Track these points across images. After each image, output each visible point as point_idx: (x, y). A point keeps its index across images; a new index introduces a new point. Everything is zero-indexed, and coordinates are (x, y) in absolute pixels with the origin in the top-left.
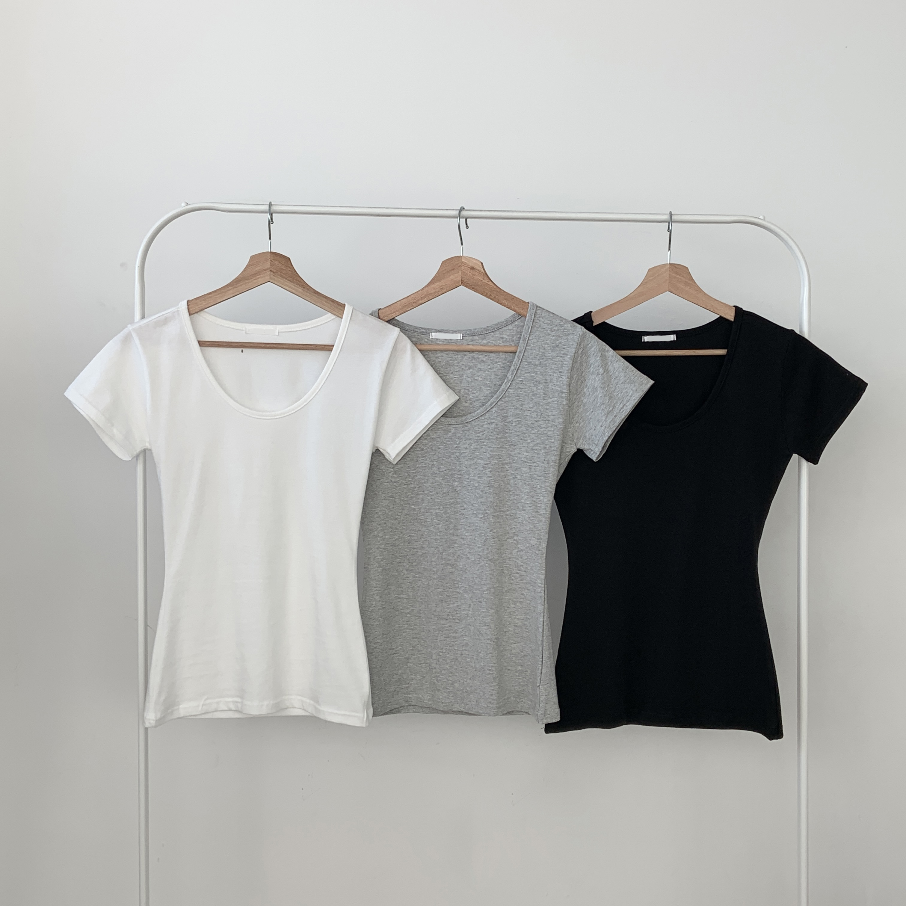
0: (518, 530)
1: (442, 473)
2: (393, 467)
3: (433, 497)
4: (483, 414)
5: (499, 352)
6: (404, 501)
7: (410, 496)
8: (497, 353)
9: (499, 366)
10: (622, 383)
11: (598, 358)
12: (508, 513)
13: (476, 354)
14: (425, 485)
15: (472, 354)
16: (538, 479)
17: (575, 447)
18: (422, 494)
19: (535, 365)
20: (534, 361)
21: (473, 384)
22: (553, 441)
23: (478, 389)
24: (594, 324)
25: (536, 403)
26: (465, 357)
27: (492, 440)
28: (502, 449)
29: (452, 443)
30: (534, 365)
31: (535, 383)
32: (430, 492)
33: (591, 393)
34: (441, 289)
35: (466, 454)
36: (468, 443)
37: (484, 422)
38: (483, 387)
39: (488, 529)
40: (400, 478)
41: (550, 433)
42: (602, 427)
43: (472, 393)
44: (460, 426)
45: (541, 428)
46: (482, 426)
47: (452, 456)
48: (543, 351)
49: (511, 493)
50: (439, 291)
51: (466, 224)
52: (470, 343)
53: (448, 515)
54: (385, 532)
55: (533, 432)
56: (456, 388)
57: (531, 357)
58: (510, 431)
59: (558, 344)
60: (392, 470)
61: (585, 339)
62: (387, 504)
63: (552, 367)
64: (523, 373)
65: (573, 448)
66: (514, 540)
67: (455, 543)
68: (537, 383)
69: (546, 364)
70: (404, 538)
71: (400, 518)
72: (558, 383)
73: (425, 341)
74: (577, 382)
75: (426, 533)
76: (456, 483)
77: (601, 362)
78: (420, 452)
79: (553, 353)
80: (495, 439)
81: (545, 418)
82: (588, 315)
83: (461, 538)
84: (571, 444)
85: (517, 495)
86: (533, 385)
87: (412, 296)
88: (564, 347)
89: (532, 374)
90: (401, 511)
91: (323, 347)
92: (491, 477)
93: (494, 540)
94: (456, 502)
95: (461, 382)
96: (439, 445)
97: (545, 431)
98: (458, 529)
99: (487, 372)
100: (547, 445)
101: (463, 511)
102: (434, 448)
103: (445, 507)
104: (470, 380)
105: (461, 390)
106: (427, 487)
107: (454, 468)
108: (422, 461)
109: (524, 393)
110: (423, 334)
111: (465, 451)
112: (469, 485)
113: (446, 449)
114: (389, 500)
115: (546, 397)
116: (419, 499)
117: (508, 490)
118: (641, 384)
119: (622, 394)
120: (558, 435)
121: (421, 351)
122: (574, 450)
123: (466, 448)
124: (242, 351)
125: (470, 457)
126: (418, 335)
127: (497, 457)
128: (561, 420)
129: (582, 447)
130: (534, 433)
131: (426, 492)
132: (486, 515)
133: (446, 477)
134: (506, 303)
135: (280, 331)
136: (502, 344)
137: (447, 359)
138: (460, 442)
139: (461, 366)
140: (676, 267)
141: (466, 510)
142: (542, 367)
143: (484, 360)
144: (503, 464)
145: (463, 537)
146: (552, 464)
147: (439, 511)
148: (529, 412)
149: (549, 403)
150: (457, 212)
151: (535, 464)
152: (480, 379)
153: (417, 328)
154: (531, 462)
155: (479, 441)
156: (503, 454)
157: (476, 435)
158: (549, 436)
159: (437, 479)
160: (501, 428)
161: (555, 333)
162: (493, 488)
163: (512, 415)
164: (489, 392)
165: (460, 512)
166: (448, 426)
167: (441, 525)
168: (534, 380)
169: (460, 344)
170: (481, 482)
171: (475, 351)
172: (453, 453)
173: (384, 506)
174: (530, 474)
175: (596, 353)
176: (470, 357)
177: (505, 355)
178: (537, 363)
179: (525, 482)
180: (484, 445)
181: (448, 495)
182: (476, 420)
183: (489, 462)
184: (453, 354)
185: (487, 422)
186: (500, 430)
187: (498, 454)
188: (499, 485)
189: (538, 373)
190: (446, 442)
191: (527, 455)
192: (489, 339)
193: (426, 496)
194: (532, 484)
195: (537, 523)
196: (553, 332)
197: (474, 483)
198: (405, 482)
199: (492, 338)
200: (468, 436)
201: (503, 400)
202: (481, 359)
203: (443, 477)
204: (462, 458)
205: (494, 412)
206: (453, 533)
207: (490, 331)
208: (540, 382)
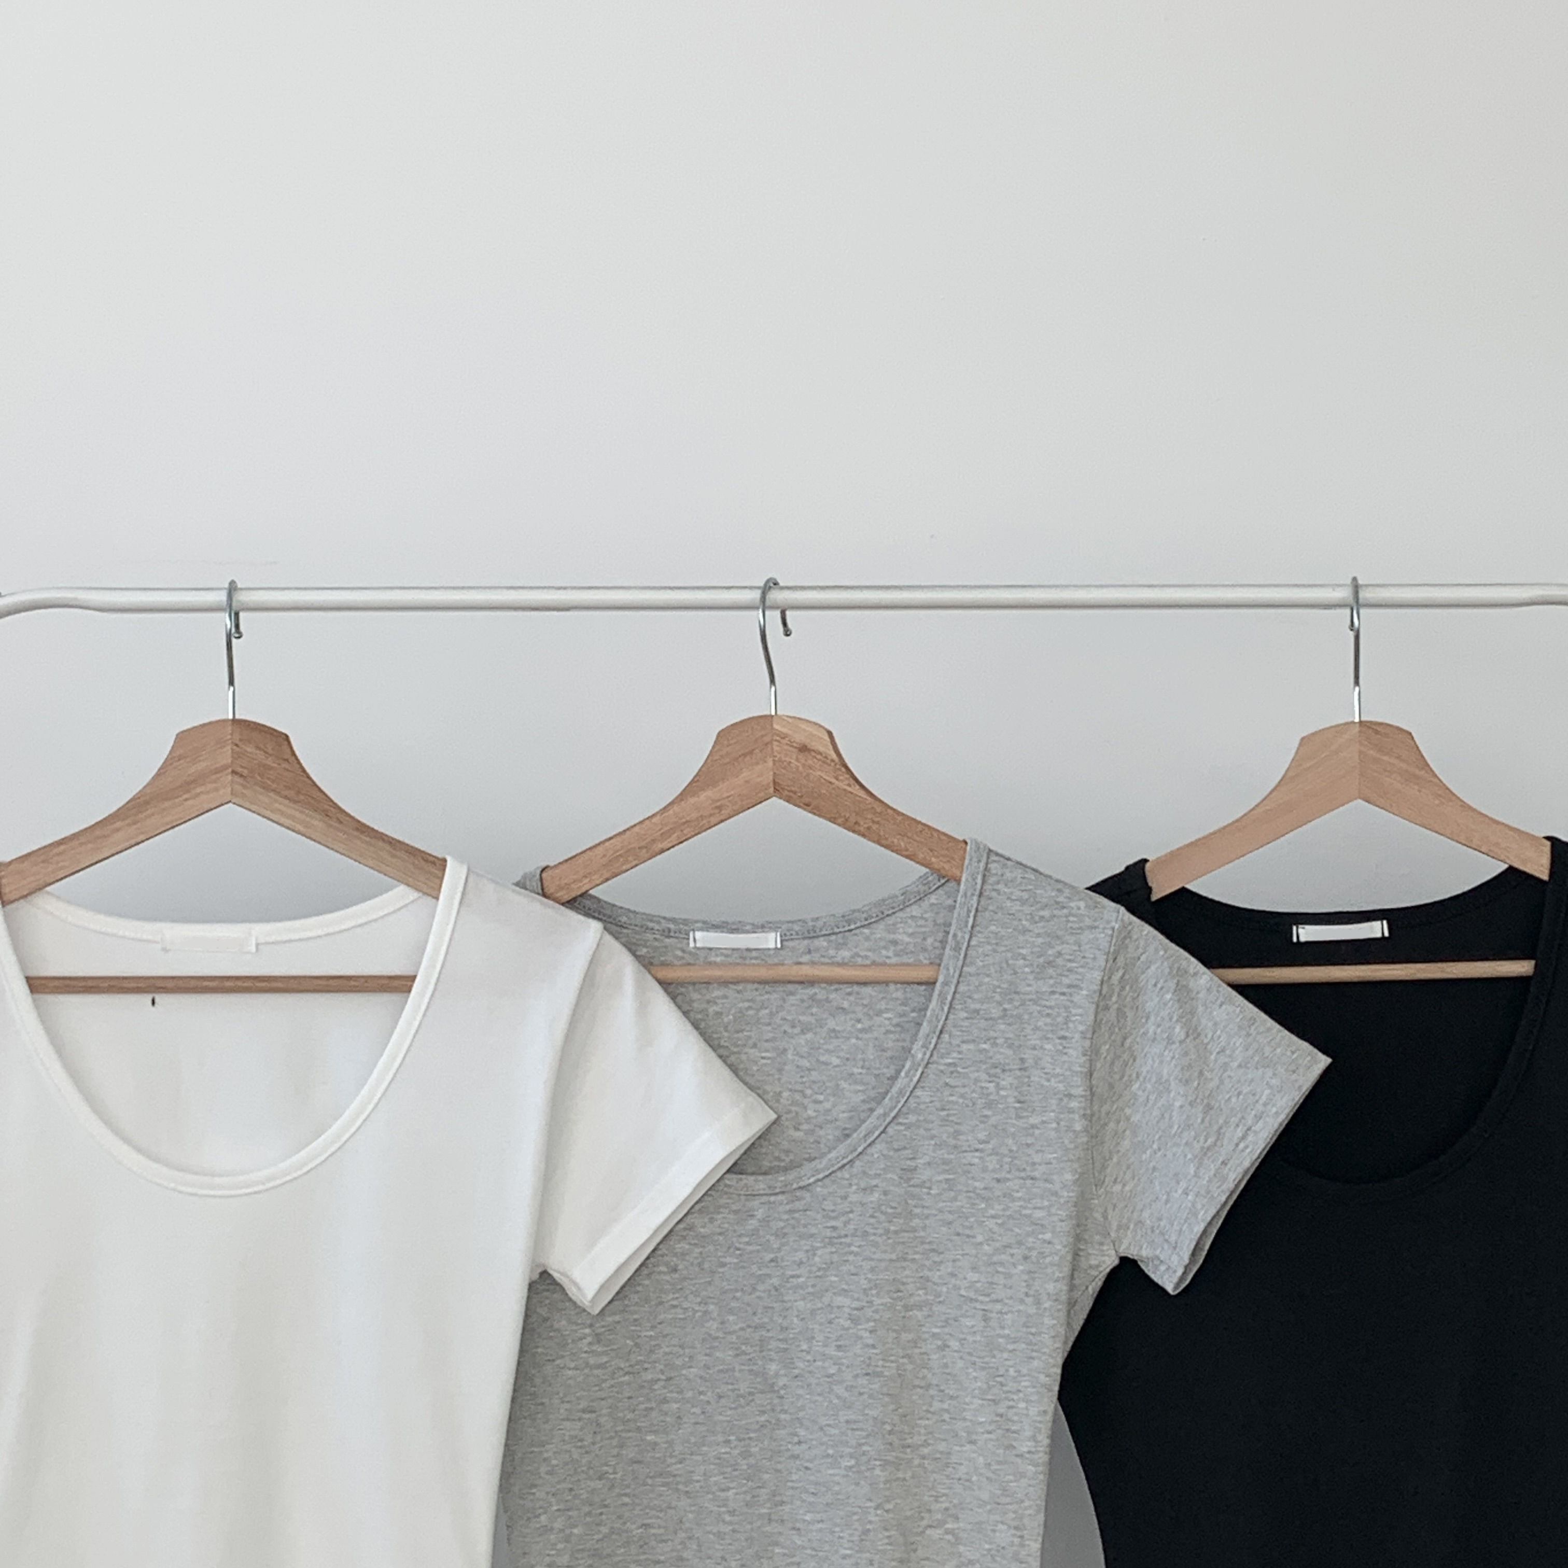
0: (955, 1501)
1: (734, 1338)
2: (588, 1322)
3: (709, 1408)
4: (845, 1161)
5: (887, 983)
6: (625, 1422)
7: (642, 1407)
8: (878, 988)
9: (887, 1022)
10: (1240, 1066)
11: (1168, 996)
12: (926, 1451)
13: (822, 988)
14: (684, 1372)
15: (810, 991)
16: (1011, 1351)
17: (1114, 1252)
18: (676, 1400)
19: (991, 1019)
20: (985, 1006)
21: (815, 1075)
22: (1048, 1236)
23: (828, 1091)
24: (1155, 897)
25: (995, 1127)
26: (791, 998)
27: (872, 1238)
28: (904, 1264)
29: (759, 1247)
30: (986, 1020)
31: (993, 1071)
32: (701, 1393)
33: (1152, 1097)
34: (717, 807)
35: (803, 1279)
36: (805, 1248)
37: (851, 1185)
38: (843, 1084)
39: (871, 1500)
40: (613, 1354)
41: (1039, 1214)
42: (1187, 1194)
43: (814, 1102)
44: (780, 1197)
45: (1013, 1201)
46: (845, 1198)
47: (761, 1287)
48: (1009, 978)
49: (932, 1392)
50: (711, 815)
51: (785, 623)
52: (802, 959)
53: (752, 1461)
54: (570, 1517)
55: (992, 1212)
56: (768, 1088)
57: (976, 996)
58: (926, 1211)
59: (1051, 959)
60: (587, 1331)
61: (1127, 941)
62: (574, 1433)
63: (1040, 1024)
64: (955, 1042)
65: (1108, 1256)
66: (947, 1532)
67: (776, 1544)
68: (998, 1070)
69: (1019, 1017)
70: (626, 1531)
71: (615, 1473)
72: (1058, 1070)
73: (676, 957)
74: (1112, 1063)
75: (690, 1516)
76: (774, 1367)
77: (1177, 1006)
78: (667, 1278)
79: (1040, 983)
80: (881, 1235)
81: (1024, 1170)
82: (1137, 870)
83: (794, 1529)
84: (1102, 1244)
85: (951, 1398)
86: (987, 1077)
87: (636, 829)
88: (1069, 965)
89: (984, 1046)
90: (615, 1451)
91: (386, 982)
93: (887, 1534)
94: (773, 1421)
95: (780, 1071)
96: (720, 1255)
97: (1025, 1208)
98: (782, 1503)
99: (854, 1041)
100: (1030, 1249)
101: (797, 1450)
102: (706, 1266)
103: (742, 1436)
104: (808, 1065)
105: (781, 1092)
106: (689, 1380)
107: (766, 1320)
108: (675, 1303)
109: (961, 1101)
110: (669, 937)
111: (797, 1272)
112: (810, 1372)
113: (744, 1267)
114: (580, 1419)
115: (1026, 1110)
116: (666, 1414)
117: (923, 1384)
118: (1293, 1067)
119: (1241, 1097)
120: (1062, 1221)
121: (665, 984)
122: (1111, 1261)
123: (800, 1263)
124: (153, 1002)
125: (810, 1290)
126: (655, 939)
127: (890, 1288)
128: (1069, 1177)
129: (1132, 1253)
130: (993, 1217)
131: (690, 1394)
132: (864, 1459)
133: (744, 1348)
134: (902, 844)
135: (262, 940)
136: (894, 960)
137: (741, 1005)
138: (783, 1245)
139: (780, 1026)
140: (1377, 732)
141: (804, 1446)
142: (1010, 1025)
143: (846, 1005)
144: (907, 1308)
145: (798, 1525)
146: (1047, 1305)
147: (728, 1450)
148: (977, 1154)
149: (1033, 1127)
150: (757, 595)
151: (999, 1306)
152: (835, 1061)
153: (651, 918)
154: (987, 1299)
155: (835, 1241)
156: (907, 1277)
157: (829, 1224)
158: (1037, 1224)
159: (718, 1354)
160: (899, 1203)
161: (1044, 927)
162: (882, 1379)
163: (929, 1164)
164: (862, 1098)
165: (788, 1450)
166: (747, 1200)
167: (734, 1491)
168: (989, 1061)
169: (776, 961)
170: (844, 1361)
171: (819, 982)
172: (761, 1278)
173: (567, 1438)
174: (985, 1334)
175: (1162, 981)
176: (805, 997)
177: (905, 992)
178: (995, 1012)
179: (973, 1359)
180: (851, 1253)
181: (753, 1400)
182: (827, 1181)
183: (868, 1302)
184: (757, 990)
185: (857, 1184)
186: (895, 1208)
187: (891, 1278)
188: (898, 1370)
189: (998, 1041)
190: (741, 1246)
191: (976, 1279)
192: (856, 947)
193: (689, 1405)
194: (992, 1365)
195: (1011, 1482)
196: (1036, 923)
197: (827, 1364)
198: (627, 1364)
199: (867, 944)
200: (805, 1226)
201: (901, 1120)
202: (835, 1004)
203: (737, 1349)
204: (790, 1291)
205: (876, 1156)
206: (770, 1514)
207: (858, 924)
208: (1007, 1068)
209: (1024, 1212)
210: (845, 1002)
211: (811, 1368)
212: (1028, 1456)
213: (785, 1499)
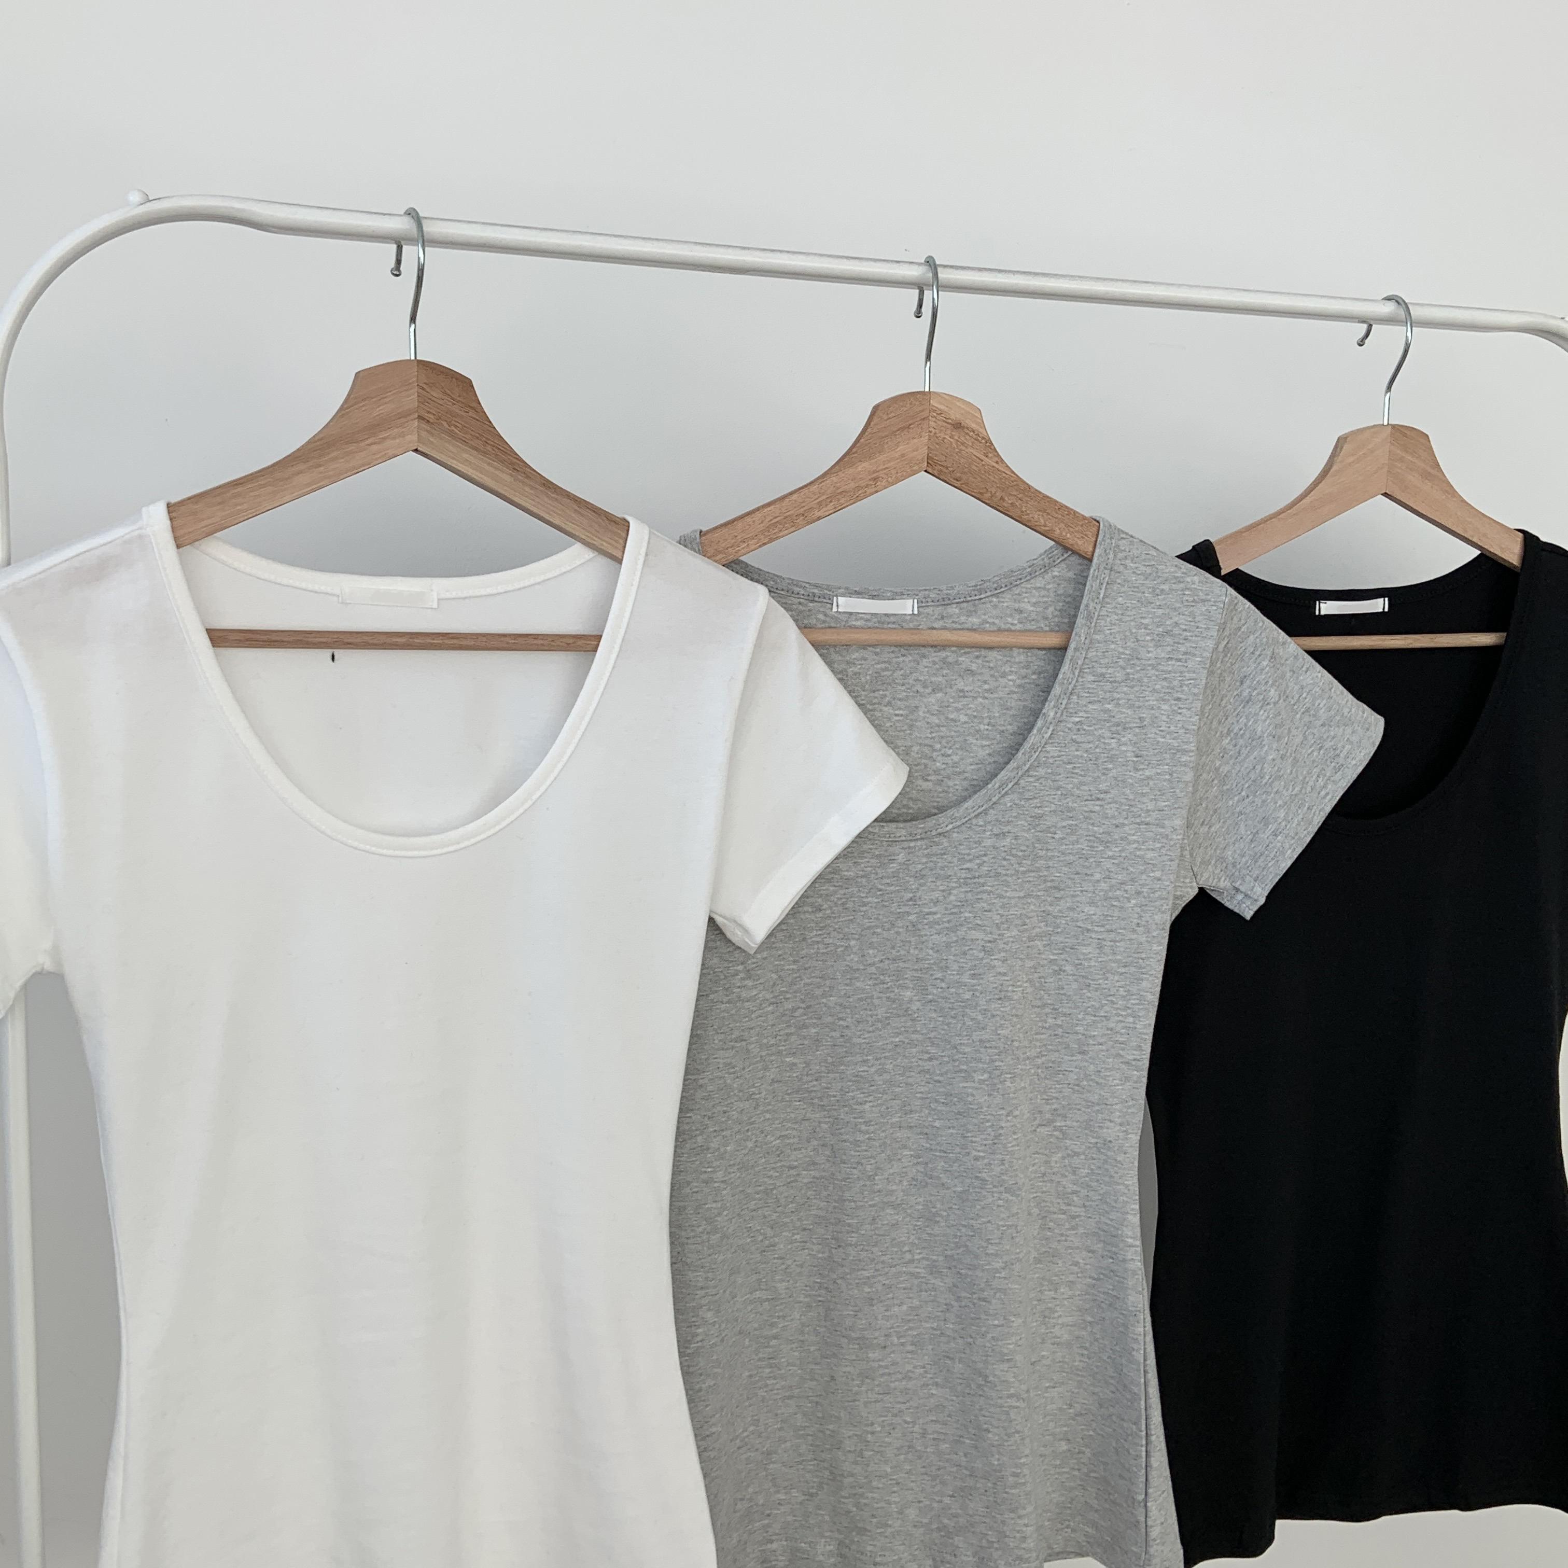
1: (873, 969)
3: (847, 1032)
4: (980, 810)
5: (1010, 647)
6: (768, 1047)
7: (783, 1032)
8: (1006, 652)
9: (1011, 683)
11: (1265, 663)
12: (1039, 1061)
13: (953, 652)
14: (824, 1000)
15: (943, 654)
16: (1122, 974)
17: (1194, 885)
18: (814, 1025)
19: (1115, 682)
20: (1110, 670)
21: (944, 731)
23: (957, 746)
24: (1229, 570)
25: (1116, 779)
26: (924, 660)
27: (1005, 878)
28: (1030, 900)
29: (898, 888)
30: (1111, 682)
31: (1114, 729)
32: (841, 1019)
33: (1244, 752)
34: (871, 479)
35: (939, 916)
36: (941, 888)
37: (985, 831)
38: (971, 740)
39: (1003, 1108)
40: (761, 987)
41: (1150, 855)
42: (1276, 835)
43: (943, 755)
44: (919, 843)
45: (1129, 843)
46: (979, 843)
47: (900, 923)
48: (1132, 645)
49: (1047, 1010)
50: (867, 486)
52: (935, 625)
53: (886, 1076)
54: (724, 1137)
55: (1110, 854)
56: (899, 743)
57: (1103, 661)
58: (1050, 854)
59: (1169, 628)
60: (740, 968)
61: (1234, 614)
62: (729, 1061)
63: (1158, 687)
64: (1083, 702)
65: (1190, 888)
66: (1056, 1129)
67: (905, 1147)
68: (1120, 728)
69: (1140, 680)
70: (766, 1144)
71: (760, 1093)
72: (1172, 728)
73: (818, 620)
75: (824, 1126)
76: (908, 993)
77: (1273, 671)
78: (812, 917)
79: (1159, 650)
80: (1012, 875)
81: (1139, 816)
83: (921, 1133)
85: (1065, 1015)
86: (1109, 734)
87: (794, 497)
88: (1185, 633)
89: (1107, 706)
90: (760, 1074)
91: (571, 641)
92: (1005, 974)
93: (1015, 1137)
94: (907, 1041)
95: (911, 727)
96: (863, 895)
97: (1140, 849)
99: (980, 700)
100: (1142, 885)
101: (927, 1065)
102: (850, 905)
103: (879, 1055)
104: (937, 721)
105: (911, 746)
106: (829, 1008)
107: (902, 952)
108: (819, 939)
109: (1085, 755)
110: (813, 601)
111: (934, 910)
112: (944, 998)
113: (884, 906)
114: (733, 1048)
115: (1142, 763)
116: (805, 1038)
119: (1322, 752)
120: (1172, 860)
121: (816, 646)
122: (1191, 892)
123: (937, 902)
124: (333, 658)
125: (947, 925)
126: (800, 603)
127: (1019, 922)
128: (1178, 822)
129: (1210, 885)
130: (1109, 857)
131: (827, 1020)
132: (997, 1072)
133: (882, 977)
135: (442, 596)
136: (1019, 627)
137: (877, 667)
138: (921, 885)
139: (913, 685)
140: (1404, 435)
141: (935, 1062)
142: (1132, 687)
143: (974, 667)
144: (1031, 939)
145: (926, 1130)
146: (1155, 934)
147: (865, 1068)
148: (1098, 803)
149: (1149, 778)
151: (1112, 935)
152: (963, 718)
153: (794, 583)
154: (1102, 929)
155: (969, 881)
156: (1032, 911)
157: (965, 866)
158: (1149, 864)
159: (858, 984)
160: (1027, 846)
161: (1164, 599)
162: (1012, 1002)
163: (1054, 811)
164: (987, 752)
165: (919, 1066)
166: (889, 846)
167: (871, 1104)
168: (1113, 719)
169: (911, 625)
170: (979, 988)
171: (950, 646)
172: (900, 916)
173: (721, 1066)
174: (1100, 959)
175: (1260, 649)
176: (936, 659)
177: (1027, 656)
178: (1119, 676)
179: (1087, 981)
180: (983, 892)
181: (888, 1024)
182: (963, 828)
183: (999, 935)
184: (893, 652)
185: (991, 830)
186: (1025, 851)
187: (1019, 913)
188: (1022, 993)
189: (1120, 702)
190: (883, 887)
191: (1092, 912)
192: (985, 614)
193: (827, 1030)
194: (1105, 986)
195: (1118, 1085)
196: (1158, 595)
197: (961, 991)
198: (772, 996)
199: (994, 612)
200: (942, 868)
201: (1031, 773)
202: (964, 666)
203: (876, 979)
204: (926, 927)
205: (1009, 805)
206: (900, 1122)
207: (989, 594)
208: (1127, 726)
209: (1138, 853)
210: (974, 665)
211: (946, 994)
212: (1134, 1063)
213: (913, 1108)
